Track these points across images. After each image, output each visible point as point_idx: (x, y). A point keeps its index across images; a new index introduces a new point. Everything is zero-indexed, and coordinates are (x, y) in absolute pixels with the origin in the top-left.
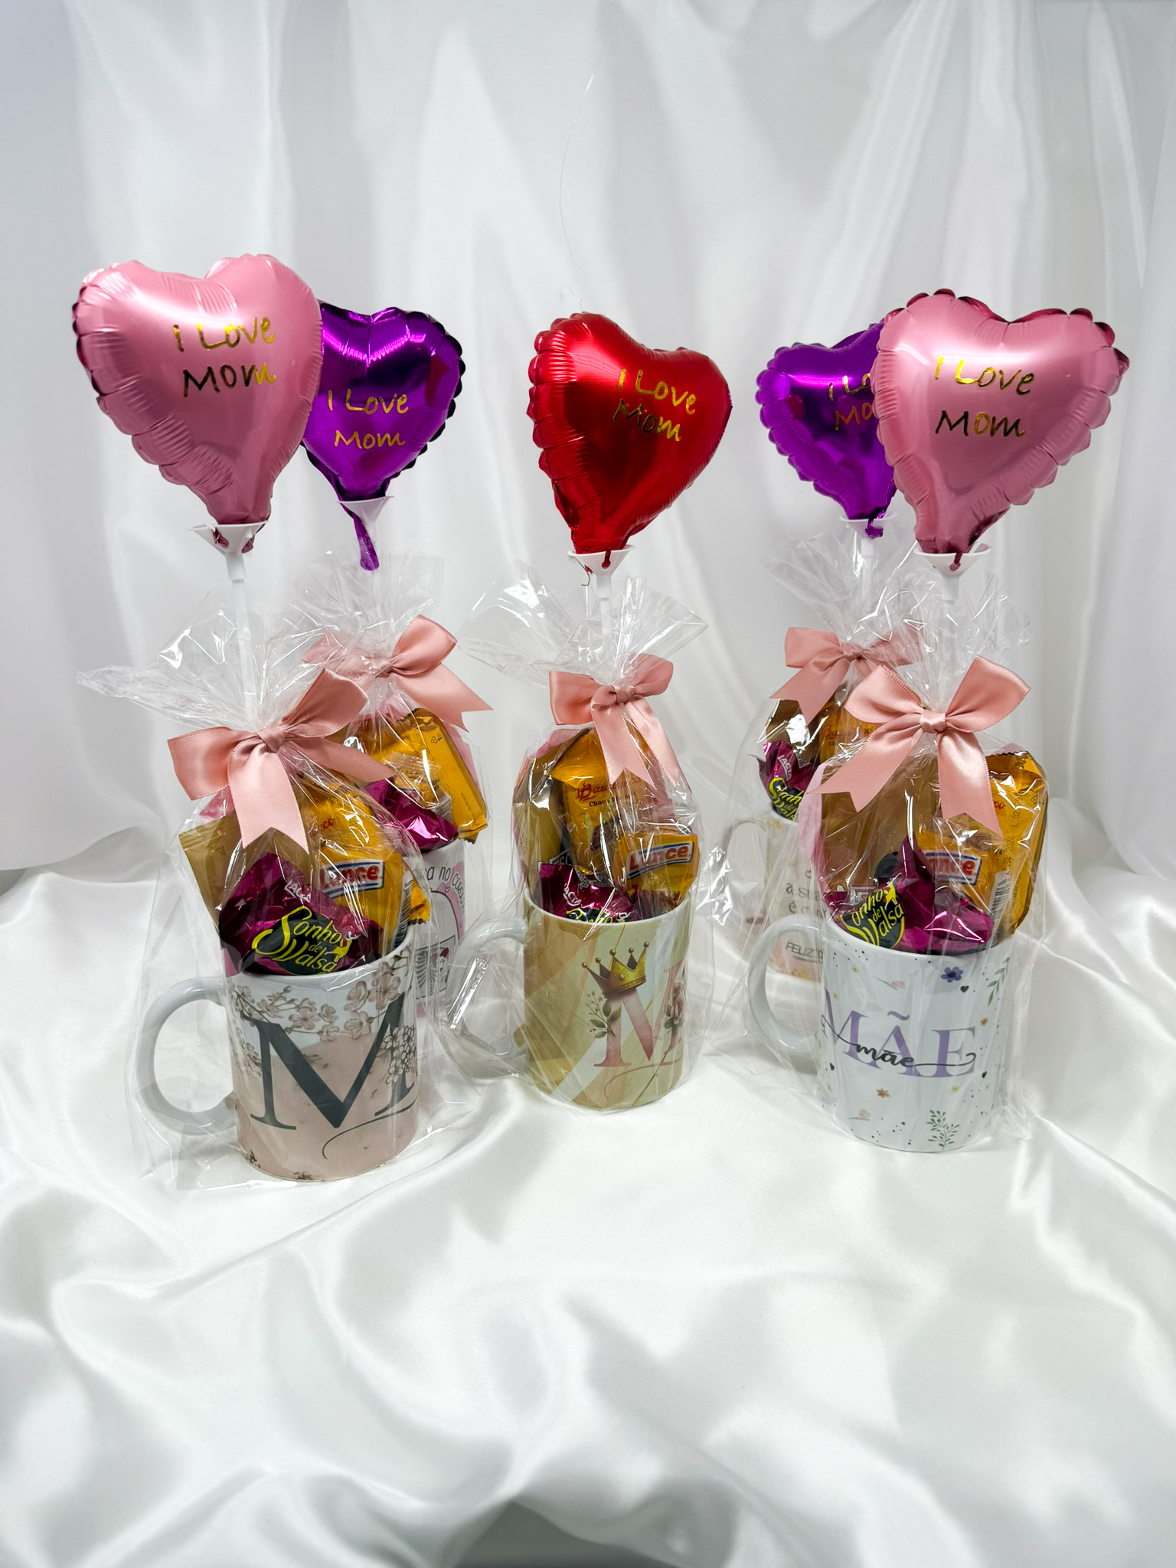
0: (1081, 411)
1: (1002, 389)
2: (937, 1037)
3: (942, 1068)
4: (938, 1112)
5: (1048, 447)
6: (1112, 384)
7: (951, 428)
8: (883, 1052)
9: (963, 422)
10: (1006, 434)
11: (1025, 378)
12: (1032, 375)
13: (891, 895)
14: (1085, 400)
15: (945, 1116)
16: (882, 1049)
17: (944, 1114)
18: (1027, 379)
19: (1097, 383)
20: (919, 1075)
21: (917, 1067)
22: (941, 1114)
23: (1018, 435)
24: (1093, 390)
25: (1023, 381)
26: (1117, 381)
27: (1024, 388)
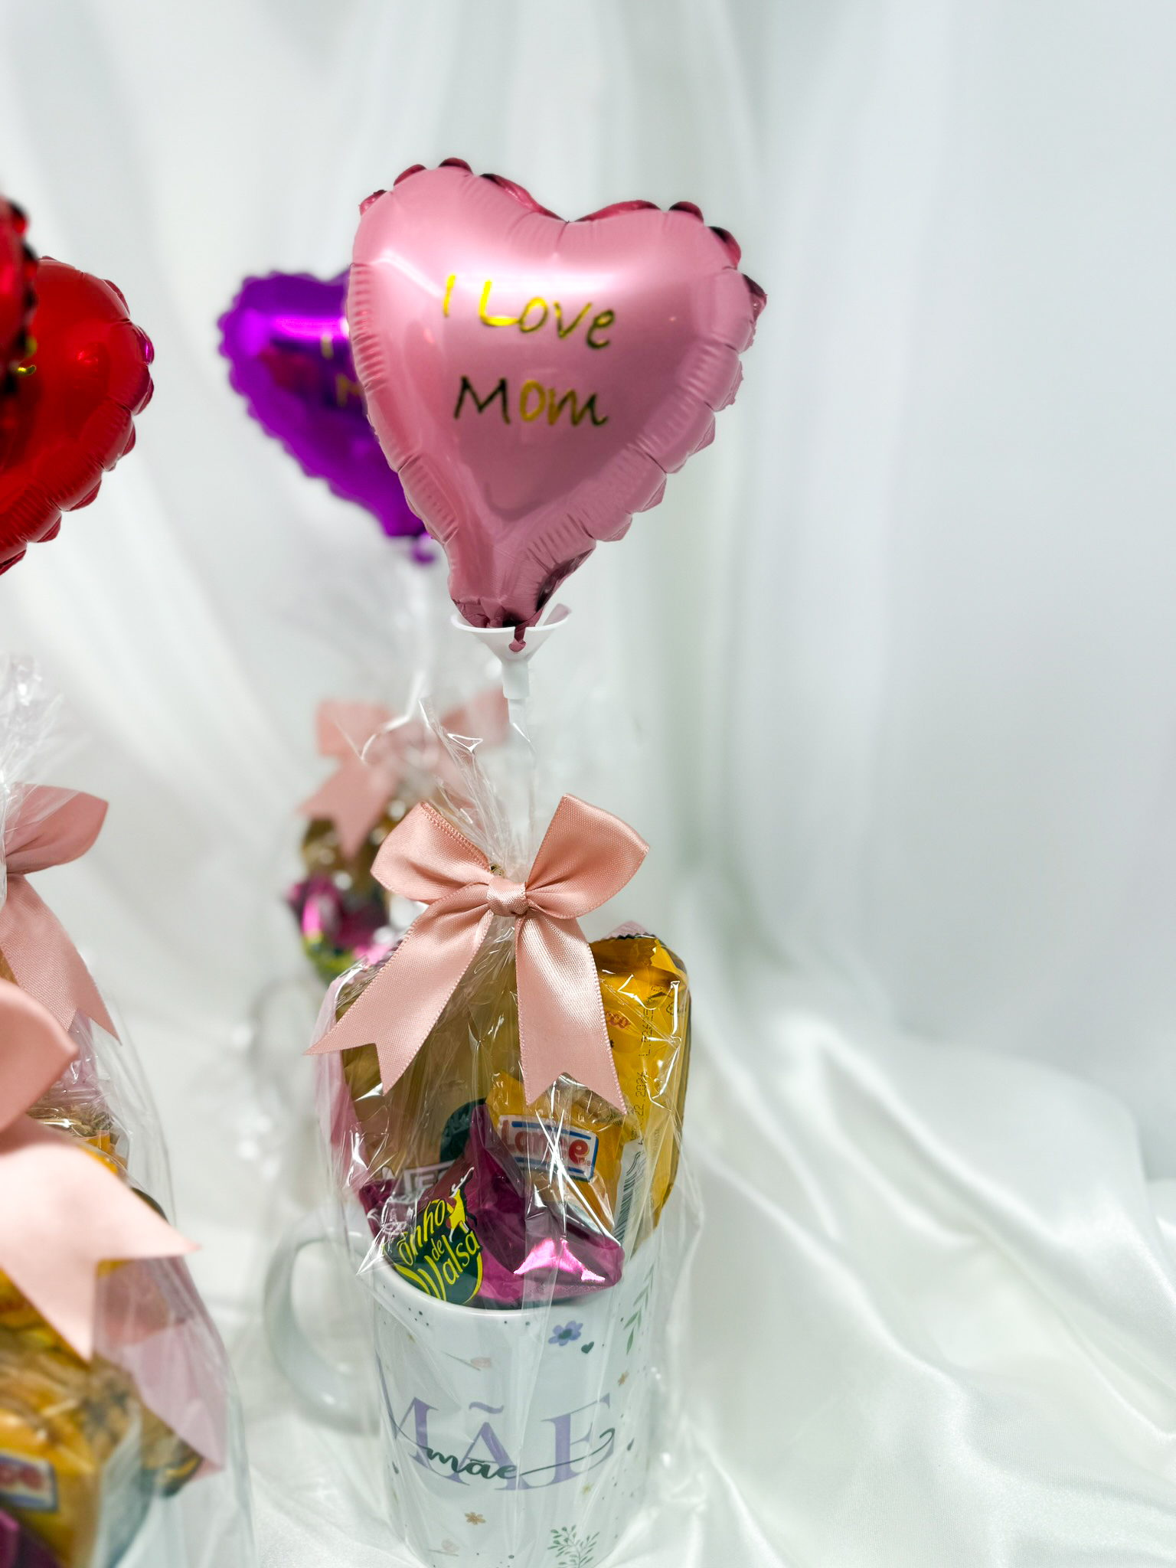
0: (697, 383)
1: (561, 337)
2: (551, 1429)
3: (563, 1467)
4: (565, 1529)
5: (648, 446)
6: (743, 333)
7: (481, 408)
8: (467, 1462)
9: (498, 399)
10: (575, 421)
11: (597, 319)
12: (610, 313)
13: (458, 1216)
14: (703, 361)
15: (574, 1531)
16: (466, 1457)
17: (573, 1528)
18: (603, 321)
19: (720, 331)
20: (527, 1486)
21: (524, 1477)
22: (569, 1529)
23: (595, 422)
24: (715, 343)
25: (595, 325)
26: (751, 330)
27: (599, 337)
